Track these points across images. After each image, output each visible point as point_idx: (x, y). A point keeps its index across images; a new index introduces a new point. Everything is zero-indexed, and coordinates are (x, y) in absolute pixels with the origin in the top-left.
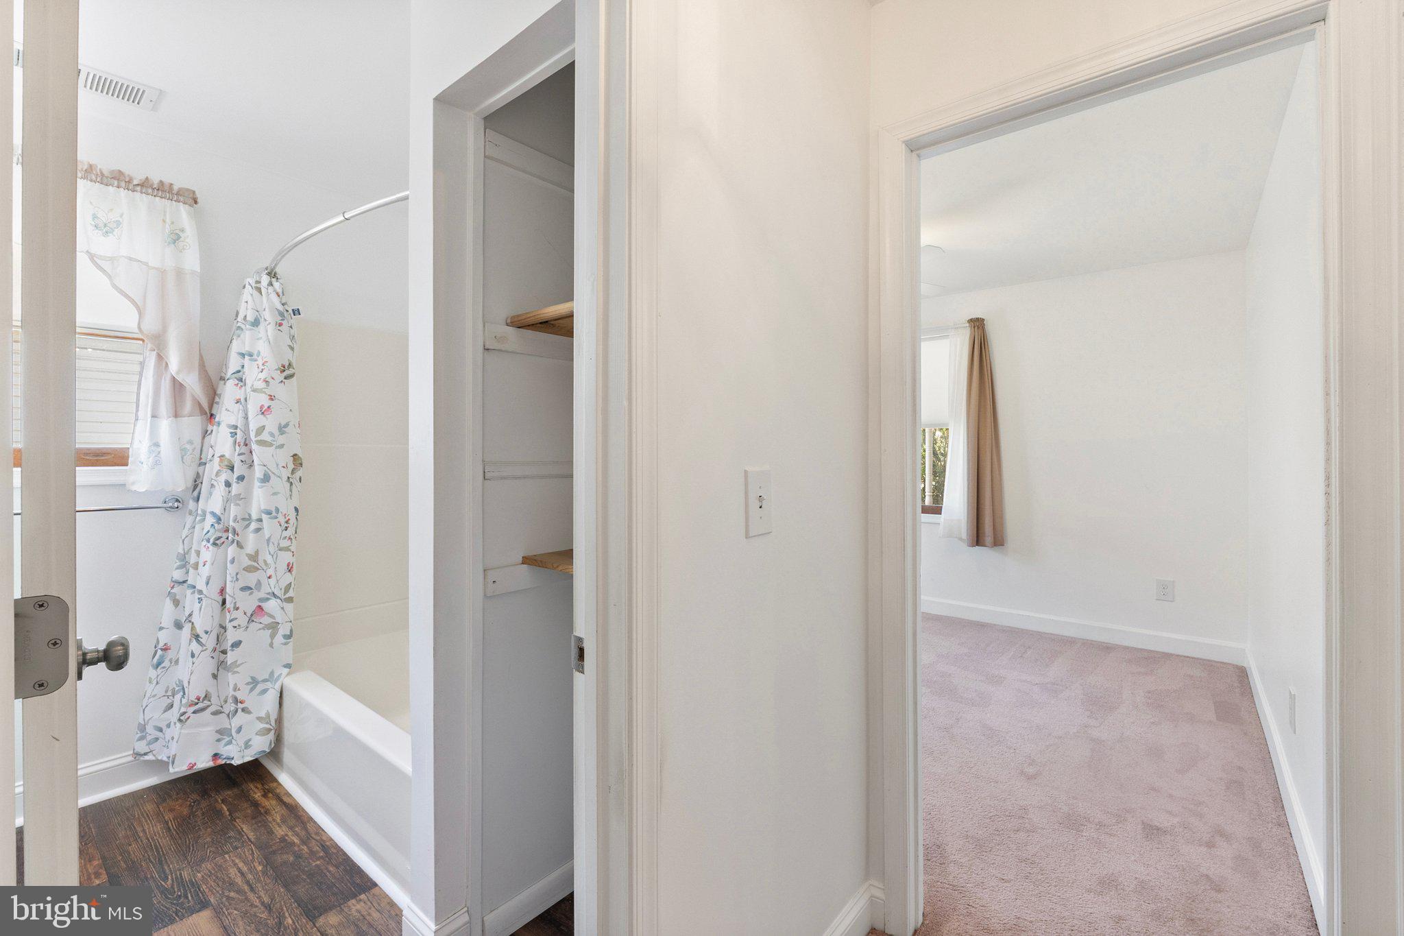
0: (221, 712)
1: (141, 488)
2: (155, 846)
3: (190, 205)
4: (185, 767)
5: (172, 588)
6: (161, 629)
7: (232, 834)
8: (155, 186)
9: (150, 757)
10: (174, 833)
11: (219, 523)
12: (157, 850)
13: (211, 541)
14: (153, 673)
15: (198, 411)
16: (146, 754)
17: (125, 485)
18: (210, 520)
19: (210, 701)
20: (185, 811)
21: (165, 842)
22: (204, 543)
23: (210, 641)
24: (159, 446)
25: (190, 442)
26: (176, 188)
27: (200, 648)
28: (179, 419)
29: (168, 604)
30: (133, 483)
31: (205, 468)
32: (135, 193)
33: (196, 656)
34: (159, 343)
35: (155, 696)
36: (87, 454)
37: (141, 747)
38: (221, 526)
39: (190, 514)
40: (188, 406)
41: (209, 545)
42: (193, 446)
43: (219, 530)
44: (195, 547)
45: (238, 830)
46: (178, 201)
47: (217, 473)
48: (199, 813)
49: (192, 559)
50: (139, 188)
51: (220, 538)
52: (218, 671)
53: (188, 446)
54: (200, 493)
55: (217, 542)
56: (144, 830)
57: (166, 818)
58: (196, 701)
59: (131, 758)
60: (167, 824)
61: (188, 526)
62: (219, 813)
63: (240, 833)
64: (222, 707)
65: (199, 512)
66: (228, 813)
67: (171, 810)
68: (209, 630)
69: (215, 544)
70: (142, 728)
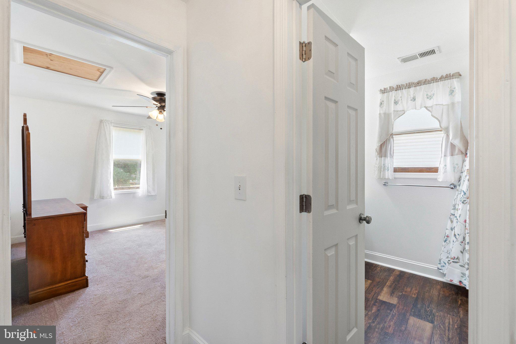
0: (464, 267)
1: (440, 180)
2: (432, 298)
3: (458, 78)
4: (449, 280)
5: (451, 216)
6: (447, 229)
7: (456, 310)
8: (445, 77)
9: (441, 271)
10: (440, 298)
11: (465, 195)
12: (432, 299)
13: (462, 201)
14: (444, 243)
15: (460, 153)
16: (440, 269)
17: (436, 179)
18: (462, 193)
19: (459, 260)
20: (447, 294)
21: (435, 298)
22: (460, 202)
23: (460, 239)
24: (446, 166)
25: (457, 164)
26: (451, 74)
27: (456, 240)
28: (453, 156)
29: (449, 222)
30: (439, 179)
31: (463, 174)
32: (439, 82)
33: (454, 242)
34: (447, 130)
35: (444, 251)
36: (427, 169)
37: (439, 266)
38: (466, 196)
39: (457, 191)
40: (457, 151)
41: (461, 203)
42: (458, 166)
43: (465, 198)
44: (457, 203)
45: (458, 311)
46: (453, 78)
47: (466, 176)
48: (451, 298)
49: (457, 207)
50: (440, 80)
51: (465, 201)
52: (463, 251)
53: (456, 166)
54: (460, 183)
55: (464, 202)
56: (433, 292)
57: (441, 293)
58: (454, 258)
59: (437, 269)
60: (440, 295)
61: (456, 195)
62: (457, 302)
63: (459, 312)
64: (464, 265)
65: (460, 190)
66: (459, 304)
67: (444, 292)
68: (460, 234)
69: (463, 203)
70: (440, 260)
